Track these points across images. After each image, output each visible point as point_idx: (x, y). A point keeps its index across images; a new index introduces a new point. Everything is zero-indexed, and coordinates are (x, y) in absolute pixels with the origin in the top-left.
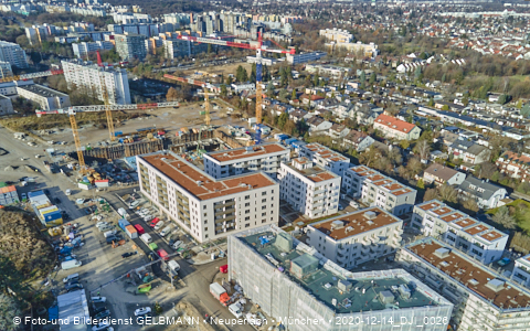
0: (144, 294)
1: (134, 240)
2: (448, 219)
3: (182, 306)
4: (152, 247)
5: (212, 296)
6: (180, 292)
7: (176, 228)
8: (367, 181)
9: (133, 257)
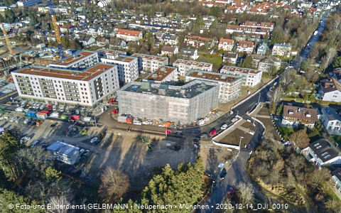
0: (84, 135)
1: (47, 119)
2: (189, 64)
3: (111, 131)
4: (63, 117)
5: (120, 123)
6: (103, 127)
7: (65, 107)
8: (144, 59)
9: (57, 125)
